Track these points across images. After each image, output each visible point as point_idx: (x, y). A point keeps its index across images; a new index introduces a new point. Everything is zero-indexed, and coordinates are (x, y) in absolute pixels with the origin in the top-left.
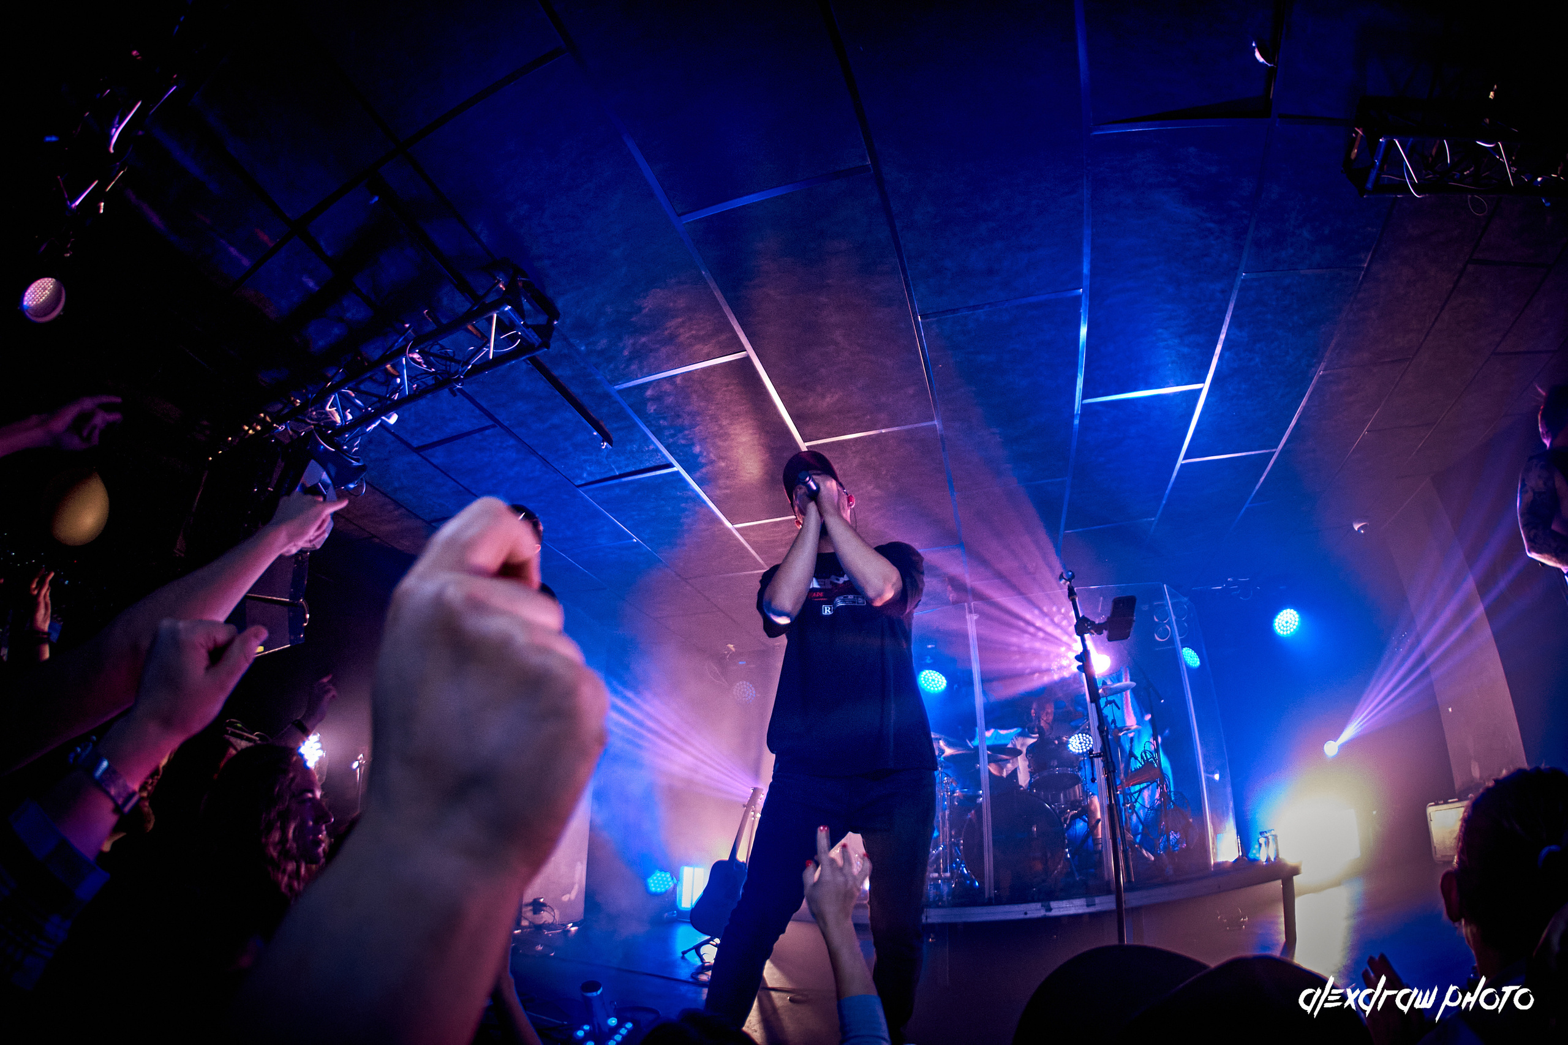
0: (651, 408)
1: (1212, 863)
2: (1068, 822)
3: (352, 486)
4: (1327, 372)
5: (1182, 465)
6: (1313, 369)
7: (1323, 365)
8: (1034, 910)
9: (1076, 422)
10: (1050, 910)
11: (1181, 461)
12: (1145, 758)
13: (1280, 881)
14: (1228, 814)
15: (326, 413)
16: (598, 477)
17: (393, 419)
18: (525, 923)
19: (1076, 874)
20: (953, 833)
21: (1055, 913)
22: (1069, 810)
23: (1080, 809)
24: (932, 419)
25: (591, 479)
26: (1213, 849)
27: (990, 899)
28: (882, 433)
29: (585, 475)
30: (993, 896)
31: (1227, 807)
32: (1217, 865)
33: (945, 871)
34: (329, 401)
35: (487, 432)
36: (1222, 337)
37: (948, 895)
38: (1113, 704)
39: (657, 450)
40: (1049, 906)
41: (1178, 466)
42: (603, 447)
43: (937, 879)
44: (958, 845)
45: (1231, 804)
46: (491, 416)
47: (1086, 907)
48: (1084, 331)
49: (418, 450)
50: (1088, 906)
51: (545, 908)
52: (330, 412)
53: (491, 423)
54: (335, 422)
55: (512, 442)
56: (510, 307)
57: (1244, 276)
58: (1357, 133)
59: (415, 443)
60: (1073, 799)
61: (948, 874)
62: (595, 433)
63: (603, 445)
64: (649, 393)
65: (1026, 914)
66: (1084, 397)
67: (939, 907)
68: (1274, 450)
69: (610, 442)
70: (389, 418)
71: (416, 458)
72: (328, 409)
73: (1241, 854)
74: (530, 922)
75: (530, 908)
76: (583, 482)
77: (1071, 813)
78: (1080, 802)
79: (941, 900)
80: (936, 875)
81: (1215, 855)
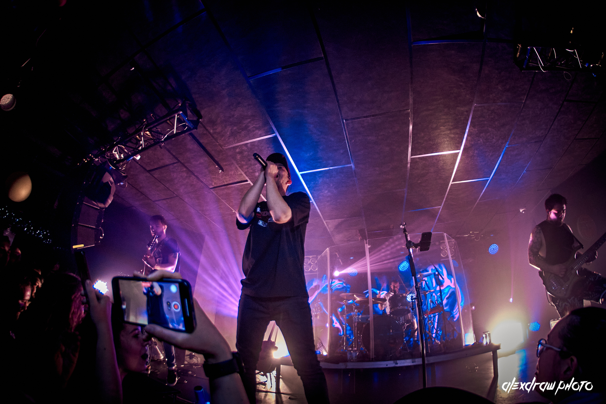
0: (239, 157)
1: (464, 345)
2: (405, 328)
3: (122, 184)
4: (510, 146)
5: (452, 184)
6: (504, 145)
7: (508, 143)
8: (390, 364)
9: (409, 165)
10: (397, 364)
11: (451, 183)
12: (437, 303)
13: (491, 352)
14: (470, 325)
15: (113, 154)
16: (218, 185)
17: (138, 158)
18: (186, 363)
19: (408, 349)
20: (359, 332)
21: (399, 365)
22: (406, 324)
23: (410, 323)
24: (351, 164)
25: (216, 186)
26: (464, 339)
27: (372, 359)
28: (330, 169)
29: (213, 184)
30: (373, 357)
31: (470, 322)
32: (466, 345)
33: (355, 347)
34: (114, 149)
35: (175, 165)
36: (467, 130)
37: (355, 357)
38: (424, 281)
39: (241, 174)
40: (396, 362)
41: (450, 185)
42: (220, 172)
43: (351, 350)
44: (360, 337)
45: (471, 321)
46: (177, 159)
47: (411, 363)
48: (411, 127)
49: (149, 171)
50: (413, 362)
51: (194, 357)
52: (114, 154)
53: (177, 161)
54: (117, 158)
55: (185, 169)
56: (182, 112)
57: (475, 105)
58: (519, 46)
59: (148, 169)
60: (407, 319)
61: (356, 349)
62: (217, 166)
63: (220, 171)
64: (238, 150)
65: (387, 365)
66: (412, 155)
67: (351, 362)
68: (488, 179)
69: (223, 170)
70: (137, 157)
71: (148, 174)
72: (113, 152)
73: (475, 341)
74: (188, 362)
75: (189, 357)
76: (213, 187)
77: (407, 325)
78: (410, 320)
79: (352, 359)
80: (351, 349)
81: (465, 341)
